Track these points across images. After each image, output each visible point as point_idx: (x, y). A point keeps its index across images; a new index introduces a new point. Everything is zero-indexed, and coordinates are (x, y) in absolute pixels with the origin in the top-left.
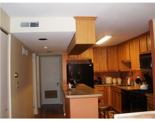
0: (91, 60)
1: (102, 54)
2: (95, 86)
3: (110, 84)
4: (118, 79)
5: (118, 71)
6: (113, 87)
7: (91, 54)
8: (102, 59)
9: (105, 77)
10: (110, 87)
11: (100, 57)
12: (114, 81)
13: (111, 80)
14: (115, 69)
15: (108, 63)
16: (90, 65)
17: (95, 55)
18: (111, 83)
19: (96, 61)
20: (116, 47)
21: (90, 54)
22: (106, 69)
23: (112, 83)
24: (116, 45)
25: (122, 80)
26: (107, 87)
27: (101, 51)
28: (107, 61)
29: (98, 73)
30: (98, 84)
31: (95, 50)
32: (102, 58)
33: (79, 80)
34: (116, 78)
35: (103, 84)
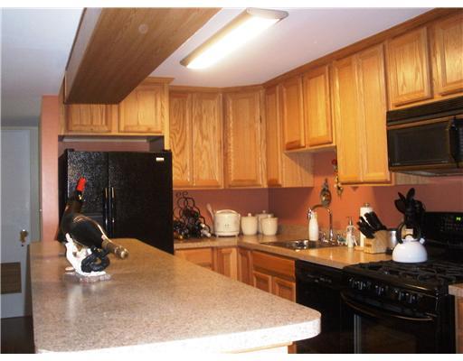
0: (163, 137)
1: (204, 117)
2: (176, 246)
3: (234, 236)
4: (261, 216)
5: (266, 186)
6: (251, 251)
7: (162, 116)
8: (204, 137)
9: (210, 209)
10: (234, 250)
11: (196, 129)
12: (249, 225)
13: (236, 223)
14: (253, 178)
15: (226, 155)
16: (158, 159)
17: (174, 122)
18: (236, 233)
19: (181, 145)
20: (262, 92)
21: (156, 114)
22: (217, 179)
23: (241, 234)
24: (264, 85)
25: (278, 222)
26: (224, 250)
27: (200, 105)
28: (224, 146)
29: (185, 195)
30: (186, 238)
31: (176, 100)
32: (201, 132)
33: (110, 222)
34: (253, 215)
35: (205, 236)
